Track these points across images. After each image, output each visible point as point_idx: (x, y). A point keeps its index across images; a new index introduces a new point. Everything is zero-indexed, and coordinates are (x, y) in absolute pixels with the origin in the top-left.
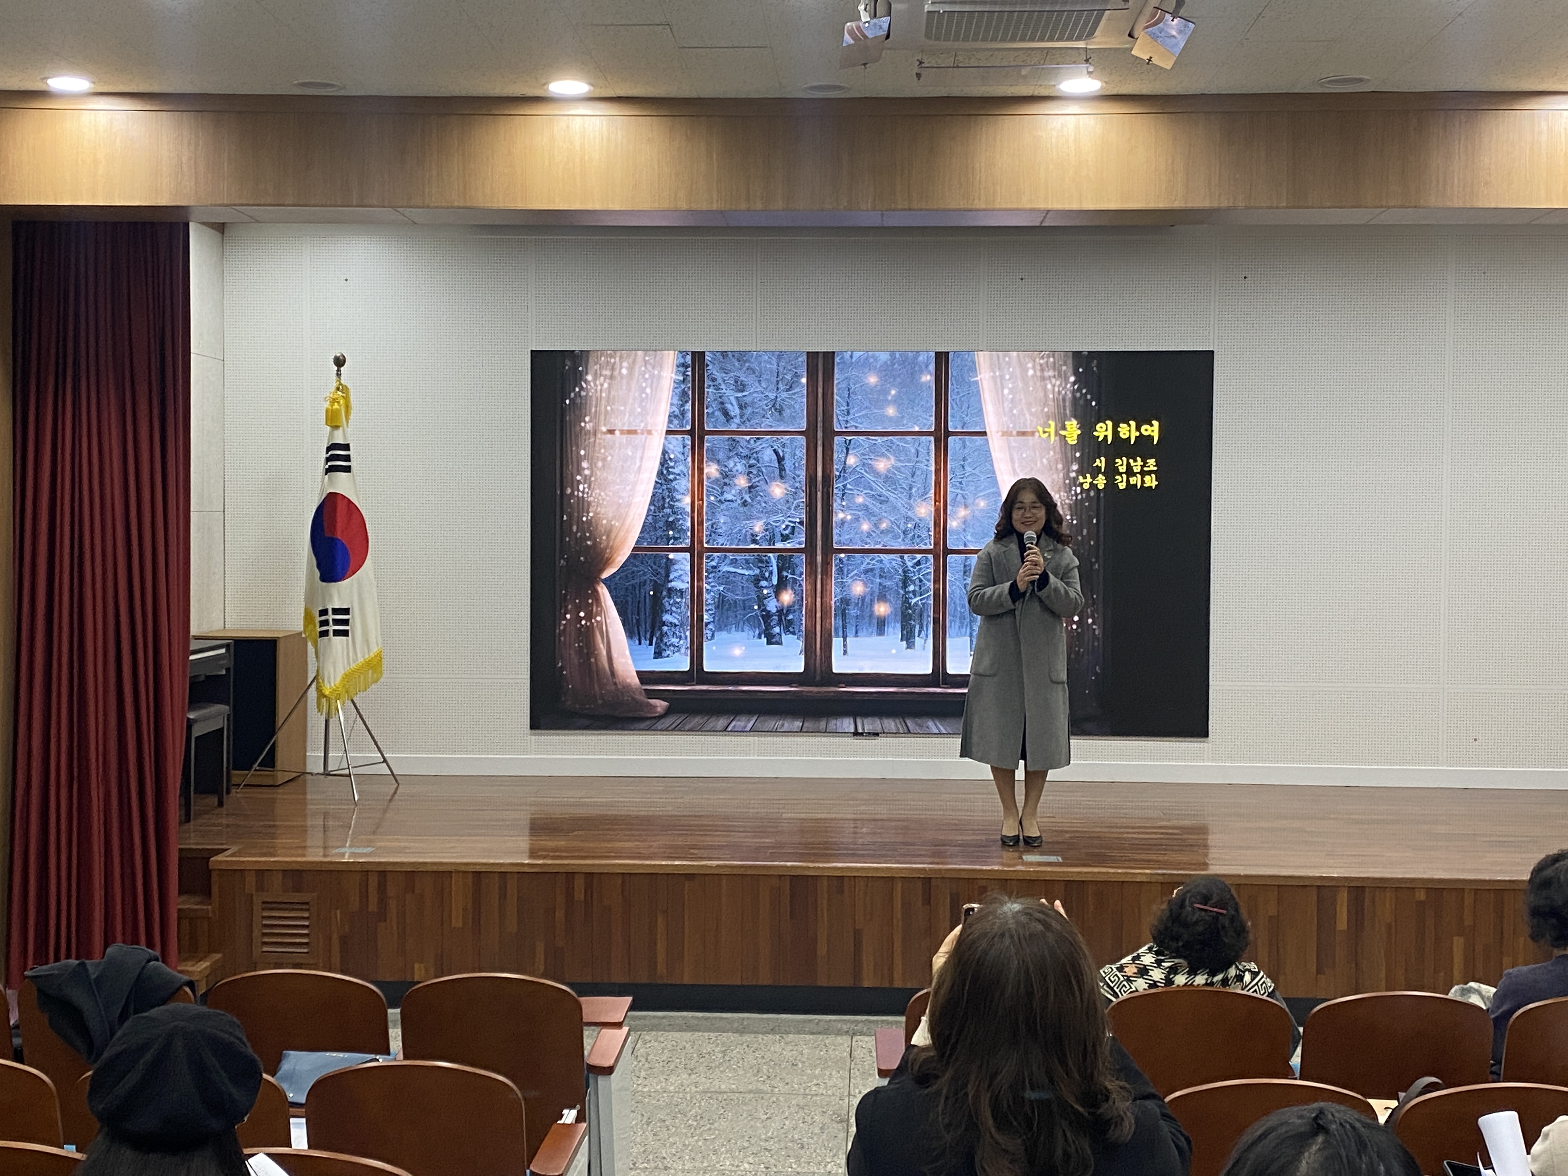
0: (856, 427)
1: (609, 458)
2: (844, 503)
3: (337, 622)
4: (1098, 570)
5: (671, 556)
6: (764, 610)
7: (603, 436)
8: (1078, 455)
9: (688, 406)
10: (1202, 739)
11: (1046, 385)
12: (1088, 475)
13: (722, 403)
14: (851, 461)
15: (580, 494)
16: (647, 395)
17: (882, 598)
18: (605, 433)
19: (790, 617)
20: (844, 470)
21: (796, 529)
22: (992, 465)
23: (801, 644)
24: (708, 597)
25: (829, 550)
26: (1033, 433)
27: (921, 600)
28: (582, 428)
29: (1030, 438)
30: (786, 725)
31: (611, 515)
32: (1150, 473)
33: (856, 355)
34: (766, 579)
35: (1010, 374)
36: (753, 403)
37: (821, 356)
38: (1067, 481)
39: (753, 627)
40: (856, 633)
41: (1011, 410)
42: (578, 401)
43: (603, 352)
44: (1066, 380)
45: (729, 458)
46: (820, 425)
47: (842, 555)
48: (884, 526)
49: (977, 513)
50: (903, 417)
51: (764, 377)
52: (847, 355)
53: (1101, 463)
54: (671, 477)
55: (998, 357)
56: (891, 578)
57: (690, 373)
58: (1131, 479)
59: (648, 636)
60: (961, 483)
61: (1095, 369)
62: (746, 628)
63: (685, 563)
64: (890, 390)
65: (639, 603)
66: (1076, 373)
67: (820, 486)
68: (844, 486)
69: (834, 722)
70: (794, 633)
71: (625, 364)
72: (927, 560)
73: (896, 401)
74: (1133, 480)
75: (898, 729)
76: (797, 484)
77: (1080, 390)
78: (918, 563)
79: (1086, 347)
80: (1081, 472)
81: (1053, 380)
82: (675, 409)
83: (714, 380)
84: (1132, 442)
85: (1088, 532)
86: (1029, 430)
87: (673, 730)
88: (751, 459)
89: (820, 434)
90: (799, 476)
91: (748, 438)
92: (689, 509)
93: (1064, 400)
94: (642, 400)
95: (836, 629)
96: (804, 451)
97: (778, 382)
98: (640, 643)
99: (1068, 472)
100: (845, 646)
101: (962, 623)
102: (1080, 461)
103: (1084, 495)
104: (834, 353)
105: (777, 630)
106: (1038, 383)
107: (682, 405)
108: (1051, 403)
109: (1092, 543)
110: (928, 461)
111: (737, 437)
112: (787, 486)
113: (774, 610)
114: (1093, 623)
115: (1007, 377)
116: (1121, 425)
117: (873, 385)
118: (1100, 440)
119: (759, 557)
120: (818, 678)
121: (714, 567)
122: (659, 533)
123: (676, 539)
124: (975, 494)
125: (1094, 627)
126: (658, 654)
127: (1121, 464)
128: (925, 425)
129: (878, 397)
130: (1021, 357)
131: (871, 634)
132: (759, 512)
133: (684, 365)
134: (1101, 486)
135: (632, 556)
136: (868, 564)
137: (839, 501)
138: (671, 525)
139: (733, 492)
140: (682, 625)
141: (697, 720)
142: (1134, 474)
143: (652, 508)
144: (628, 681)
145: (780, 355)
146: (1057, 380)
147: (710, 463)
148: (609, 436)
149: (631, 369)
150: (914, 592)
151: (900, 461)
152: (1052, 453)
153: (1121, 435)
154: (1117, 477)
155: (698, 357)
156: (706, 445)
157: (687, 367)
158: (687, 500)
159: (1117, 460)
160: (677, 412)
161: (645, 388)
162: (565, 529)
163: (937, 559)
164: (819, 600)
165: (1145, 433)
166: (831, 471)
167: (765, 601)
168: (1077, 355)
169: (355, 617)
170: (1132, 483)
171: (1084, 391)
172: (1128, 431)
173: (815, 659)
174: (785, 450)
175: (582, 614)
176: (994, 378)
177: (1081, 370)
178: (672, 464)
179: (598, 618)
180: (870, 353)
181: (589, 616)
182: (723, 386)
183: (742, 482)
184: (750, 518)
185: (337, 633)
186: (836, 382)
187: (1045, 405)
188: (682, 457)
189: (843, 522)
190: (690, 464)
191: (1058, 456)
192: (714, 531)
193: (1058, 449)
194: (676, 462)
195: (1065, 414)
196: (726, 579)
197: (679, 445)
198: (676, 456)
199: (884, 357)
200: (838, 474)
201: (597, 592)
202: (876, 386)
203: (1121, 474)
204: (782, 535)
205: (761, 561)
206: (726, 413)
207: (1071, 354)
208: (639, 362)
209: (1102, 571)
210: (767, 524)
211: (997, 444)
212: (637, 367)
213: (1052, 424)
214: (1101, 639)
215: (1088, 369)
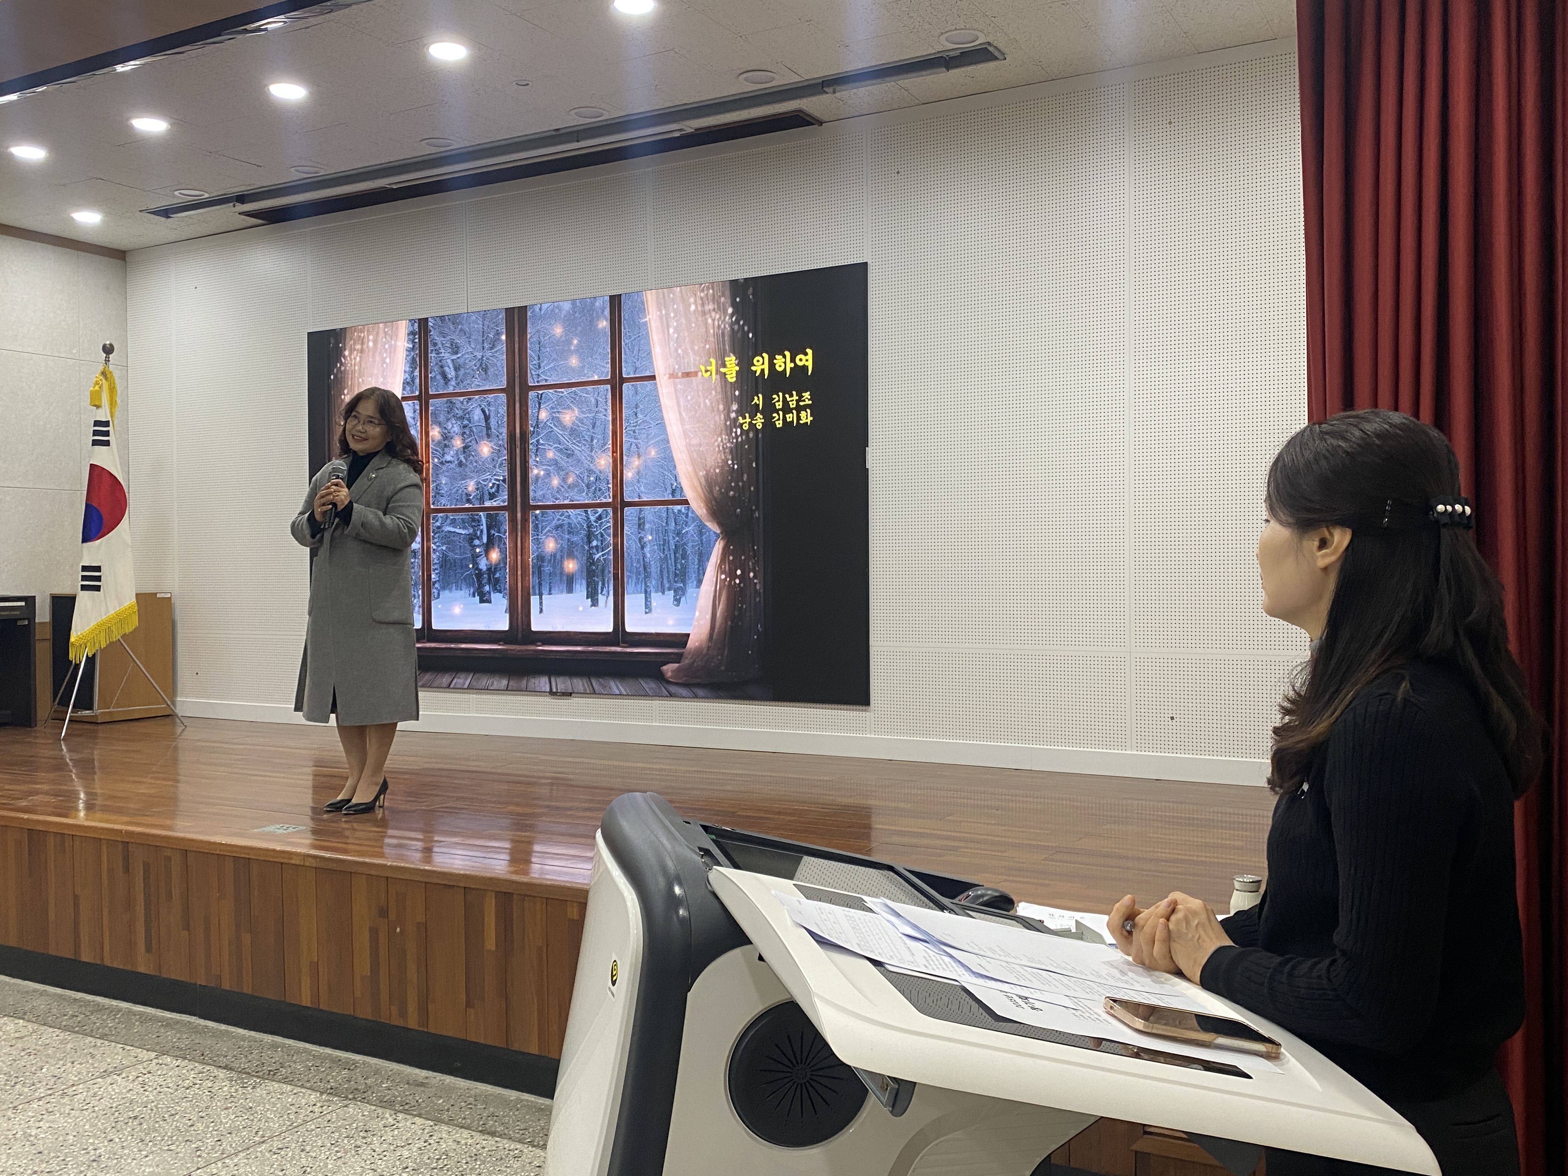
0: (546, 380)
2: (538, 459)
3: (85, 578)
4: (758, 518)
6: (477, 569)
8: (737, 393)
9: (417, 373)
10: (864, 708)
11: (706, 320)
12: (747, 415)
13: (442, 367)
14: (543, 415)
16: (387, 365)
17: (571, 555)
19: (497, 575)
20: (537, 425)
21: (501, 487)
22: (661, 411)
23: (505, 603)
24: (435, 557)
25: (527, 507)
26: (696, 374)
27: (603, 555)
29: (694, 379)
30: (495, 683)
32: (805, 408)
33: (545, 306)
34: (478, 538)
35: (675, 311)
36: (465, 364)
37: (516, 311)
38: (728, 423)
39: (469, 585)
40: (550, 590)
41: (676, 350)
42: (339, 376)
43: (355, 329)
44: (725, 312)
45: (448, 420)
46: (517, 381)
47: (538, 512)
48: (570, 480)
49: (650, 463)
50: (584, 366)
51: (473, 337)
52: (537, 308)
53: (759, 400)
55: (664, 295)
56: (578, 533)
57: (417, 340)
58: (787, 416)
60: (634, 432)
61: (750, 297)
62: (464, 587)
64: (573, 340)
66: (734, 304)
67: (518, 443)
68: (538, 441)
69: (533, 680)
70: (500, 592)
71: (371, 337)
72: (607, 514)
73: (578, 351)
74: (789, 418)
75: (585, 689)
76: (501, 442)
77: (737, 321)
78: (600, 518)
79: (741, 275)
80: (741, 413)
81: (713, 314)
82: (407, 375)
83: (435, 344)
84: (788, 376)
85: (748, 477)
86: (693, 370)
88: (464, 417)
89: (517, 390)
90: (501, 434)
91: (461, 399)
93: (723, 334)
94: (384, 370)
95: (534, 587)
96: (505, 408)
97: (483, 342)
99: (728, 412)
100: (541, 603)
101: (638, 579)
102: (740, 400)
103: (744, 437)
104: (526, 306)
105: (487, 588)
106: (700, 319)
107: (412, 372)
108: (712, 339)
109: (752, 489)
110: (606, 410)
111: (454, 399)
112: (493, 445)
113: (484, 568)
114: (755, 577)
116: (777, 357)
117: (559, 336)
118: (757, 374)
119: (473, 515)
120: (520, 635)
121: (439, 528)
124: (647, 442)
125: (756, 581)
127: (778, 400)
128: (602, 373)
129: (563, 349)
130: (684, 292)
131: (562, 593)
132: (471, 472)
133: (413, 334)
134: (759, 426)
136: (559, 520)
137: (533, 456)
139: (452, 452)
142: (790, 411)
145: (485, 315)
146: (716, 313)
147: (434, 426)
149: (375, 342)
150: (597, 546)
151: (583, 412)
152: (714, 393)
153: (778, 368)
154: (775, 415)
155: (424, 324)
156: (431, 408)
157: (415, 335)
159: (774, 396)
160: (409, 379)
161: (385, 358)
163: (615, 513)
164: (519, 557)
165: (800, 364)
166: (527, 425)
167: (478, 560)
168: (733, 283)
169: (106, 574)
170: (788, 420)
171: (741, 323)
172: (784, 363)
173: (518, 617)
174: (491, 408)
176: (661, 317)
177: (738, 300)
180: (556, 304)
182: (442, 350)
183: (458, 443)
184: (464, 477)
186: (530, 337)
187: (707, 341)
189: (537, 477)
191: (719, 396)
192: (438, 492)
193: (719, 389)
195: (725, 350)
196: (448, 539)
199: (567, 306)
200: (532, 429)
202: (561, 337)
203: (777, 411)
204: (490, 494)
205: (474, 520)
206: (444, 376)
207: (728, 284)
208: (381, 334)
209: (762, 519)
210: (478, 483)
211: (665, 388)
212: (380, 339)
213: (713, 361)
214: (762, 594)
215: (744, 298)
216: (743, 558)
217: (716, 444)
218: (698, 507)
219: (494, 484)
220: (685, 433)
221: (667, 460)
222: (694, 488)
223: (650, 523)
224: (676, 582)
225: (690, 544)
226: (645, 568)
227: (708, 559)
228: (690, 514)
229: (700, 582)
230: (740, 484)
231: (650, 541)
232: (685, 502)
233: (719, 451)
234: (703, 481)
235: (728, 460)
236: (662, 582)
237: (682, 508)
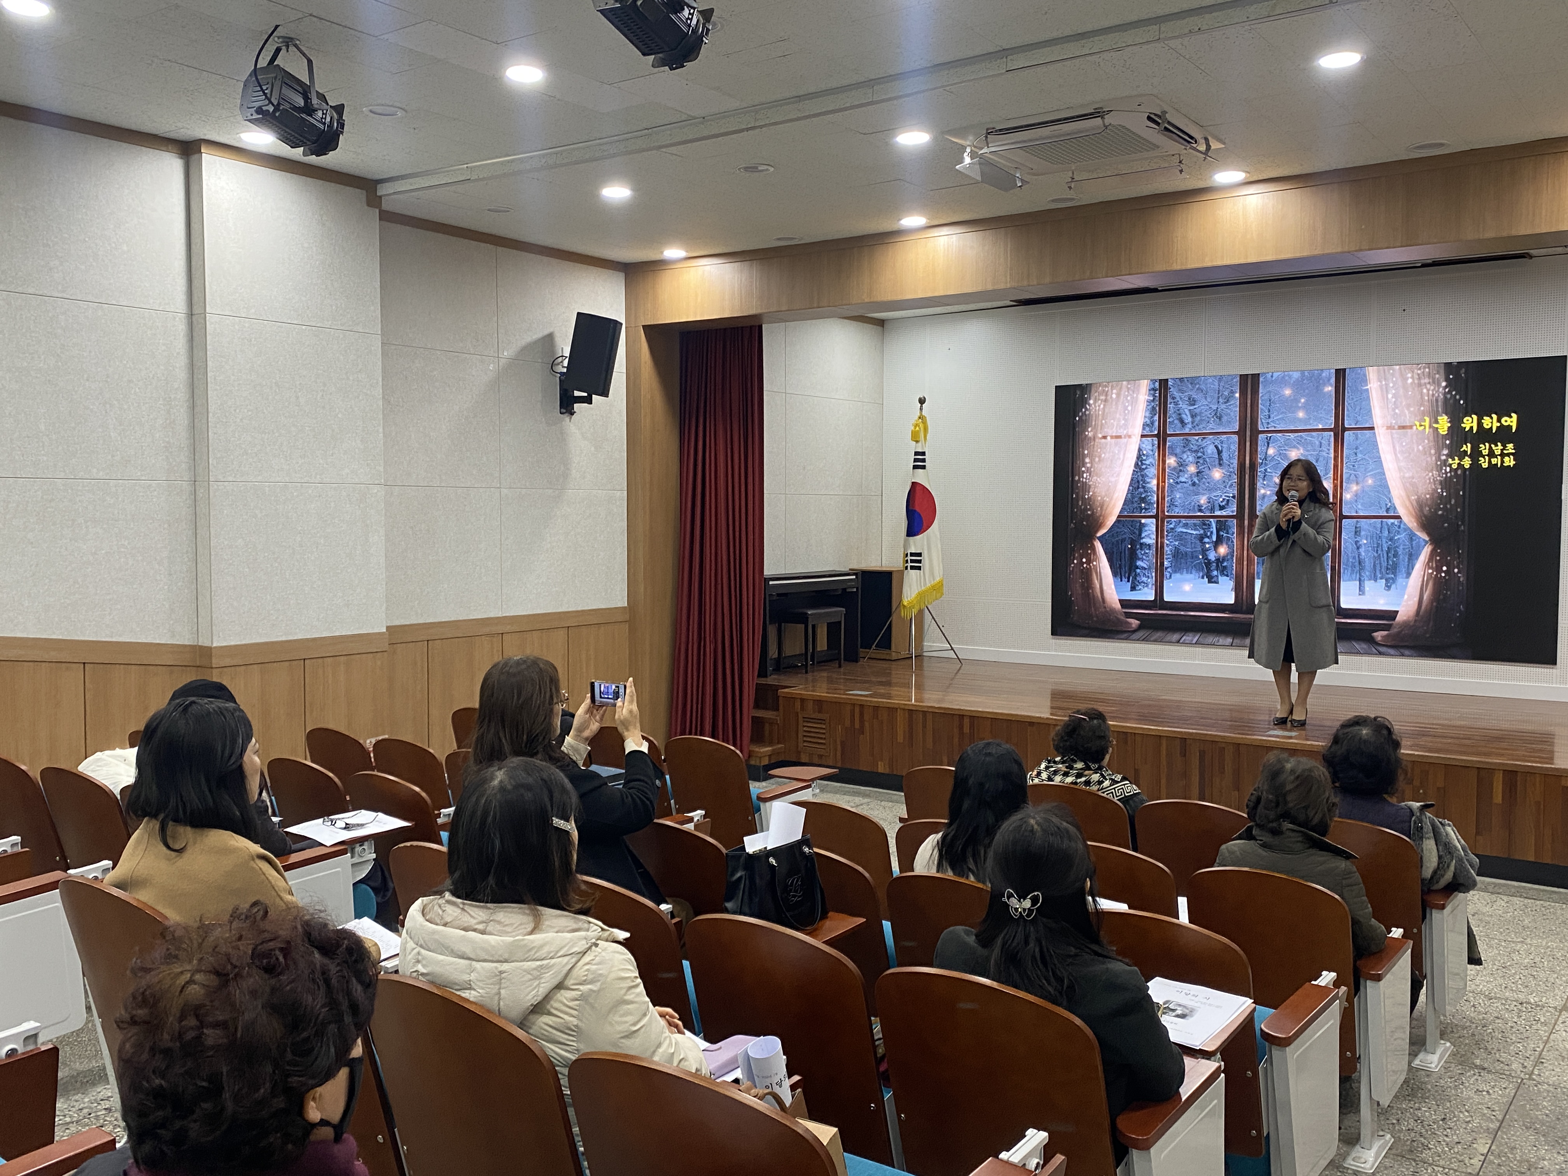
0: (1275, 427)
1: (1103, 455)
2: (1265, 483)
3: (912, 561)
4: (1463, 531)
5: (1143, 521)
6: (1207, 559)
7: (1100, 441)
8: (1448, 442)
9: (1156, 418)
10: (1551, 666)
11: (1422, 389)
12: (1456, 458)
13: (1180, 414)
14: (1271, 451)
15: (1084, 480)
16: (1129, 411)
18: (1101, 438)
19: (1225, 564)
20: (1266, 459)
21: (1230, 502)
22: (1378, 452)
23: (1231, 584)
24: (1168, 549)
26: (1411, 427)
28: (1086, 436)
29: (1409, 431)
30: (1221, 640)
31: (1103, 494)
32: (1508, 455)
33: (1276, 375)
34: (1208, 537)
35: (1393, 382)
36: (1201, 413)
37: (1250, 377)
38: (1439, 463)
39: (1198, 571)
41: (1394, 410)
42: (1084, 418)
43: (1100, 384)
44: (1439, 385)
45: (1183, 452)
46: (1248, 427)
49: (1366, 489)
50: (1310, 418)
51: (1209, 394)
52: (1268, 376)
53: (1468, 448)
54: (1144, 467)
55: (1384, 370)
57: (1157, 395)
58: (1492, 460)
59: (1127, 575)
60: (1354, 466)
61: (1463, 375)
62: (1194, 572)
63: (1152, 525)
64: (1300, 398)
65: (1121, 553)
66: (1447, 379)
67: (1247, 471)
68: (1266, 470)
70: (1227, 576)
71: (1114, 391)
73: (1305, 407)
74: (1494, 461)
76: (1232, 470)
77: (1450, 392)
79: (1455, 359)
80: (1451, 456)
81: (1428, 386)
82: (1147, 419)
83: (1174, 398)
84: (1494, 431)
85: (1456, 502)
86: (1408, 424)
87: (1143, 640)
88: (1199, 451)
89: (1248, 433)
90: (1232, 464)
91: (1197, 438)
92: (1155, 489)
93: (1437, 401)
94: (1125, 415)
95: (1258, 573)
96: (1237, 446)
97: (1218, 398)
98: (1121, 581)
99: (1440, 455)
101: (1353, 571)
102: (1450, 447)
103: (1453, 474)
104: (1259, 374)
105: (1215, 573)
106: (1416, 389)
107: (1152, 417)
108: (1426, 403)
109: (1459, 510)
110: (1329, 450)
111: (1189, 438)
112: (1224, 471)
113: (1213, 559)
114: (1458, 572)
115: (1391, 385)
116: (1485, 418)
117: (1288, 396)
118: (1467, 430)
119: (1204, 521)
120: (1244, 608)
121: (1172, 529)
122: (1135, 505)
123: (1146, 509)
124: (1365, 474)
125: (1459, 575)
126: (1133, 588)
127: (1484, 449)
128: (1327, 423)
129: (1291, 405)
130: (1403, 369)
132: (1203, 490)
133: (1154, 390)
134: (1467, 466)
135: (1117, 521)
137: (1261, 481)
138: (1143, 500)
139: (1186, 476)
140: (1150, 568)
141: (1159, 634)
142: (1495, 456)
143: (1131, 488)
144: (1113, 605)
145: (1221, 378)
146: (1431, 385)
147: (1170, 456)
148: (1103, 440)
149: (1118, 395)
151: (1308, 451)
152: (1426, 441)
153: (1485, 426)
154: (1480, 459)
155: (1164, 383)
156: (1168, 444)
157: (1156, 390)
158: (1155, 482)
159: (1481, 446)
160: (1149, 422)
161: (1128, 406)
162: (1074, 502)
165: (1505, 424)
166: (1256, 458)
167: (1207, 553)
168: (1448, 365)
169: (925, 558)
170: (1493, 463)
171: (1454, 393)
172: (1490, 423)
173: (1243, 595)
174: (1224, 445)
175: (1084, 560)
176: (1381, 387)
177: (1451, 377)
178: (1144, 458)
179: (1095, 563)
180: (1286, 373)
181: (1089, 562)
182: (1180, 402)
183: (1192, 469)
184: (1197, 494)
185: (912, 568)
186: (1260, 395)
187: (1421, 405)
188: (1151, 453)
189: (1264, 496)
190: (1157, 458)
191: (1432, 444)
192: (1172, 504)
193: (1431, 438)
194: (1147, 456)
195: (1438, 411)
196: (1180, 537)
197: (1149, 445)
198: (1147, 452)
199: (1296, 375)
200: (1261, 461)
201: (1093, 545)
202: (1290, 397)
203: (1483, 457)
204: (1220, 505)
205: (1205, 524)
206: (1182, 421)
207: (1443, 365)
208: (1124, 389)
209: (1466, 533)
210: (1209, 498)
211: (1383, 438)
212: (1122, 392)
213: (1427, 419)
214: (1465, 585)
215: (1457, 375)
216: (1449, 558)
217: (1427, 477)
218: (1409, 521)
219: (1224, 499)
220: (1400, 469)
221: (1383, 486)
222: (1407, 508)
223: (1365, 531)
224: (1387, 574)
225: (1401, 547)
226: (1360, 563)
227: (1417, 559)
228: (1402, 526)
229: (1409, 574)
230: (1448, 506)
231: (1365, 544)
232: (1399, 517)
233: (1430, 483)
234: (1415, 503)
235: (1438, 489)
236: (1375, 574)
237: (1396, 521)
